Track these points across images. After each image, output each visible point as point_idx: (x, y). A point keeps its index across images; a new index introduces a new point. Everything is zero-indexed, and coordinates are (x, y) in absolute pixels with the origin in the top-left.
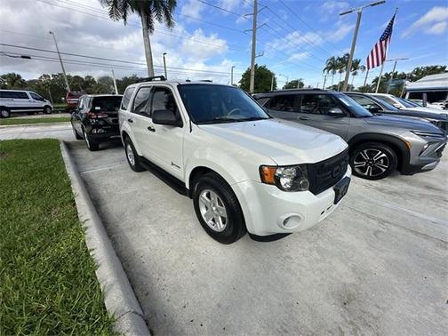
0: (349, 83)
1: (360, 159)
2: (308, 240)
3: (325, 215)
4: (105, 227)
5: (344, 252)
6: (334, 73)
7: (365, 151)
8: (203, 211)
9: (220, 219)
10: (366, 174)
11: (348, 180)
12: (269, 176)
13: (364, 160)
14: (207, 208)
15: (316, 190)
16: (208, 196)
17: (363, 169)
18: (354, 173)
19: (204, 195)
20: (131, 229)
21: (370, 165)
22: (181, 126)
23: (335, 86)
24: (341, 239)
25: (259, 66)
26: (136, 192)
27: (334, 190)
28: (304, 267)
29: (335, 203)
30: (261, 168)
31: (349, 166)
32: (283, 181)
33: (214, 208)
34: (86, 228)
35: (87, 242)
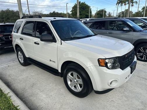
0: (130, 10)
1: (140, 52)
2: (120, 92)
3: (127, 79)
4: (18, 96)
5: (137, 96)
6: (122, 5)
7: (142, 48)
8: (69, 83)
9: (78, 85)
10: (143, 59)
11: (136, 62)
12: (102, 63)
13: (141, 52)
14: (71, 81)
15: (123, 68)
16: (72, 75)
17: (142, 57)
18: (138, 59)
19: (69, 74)
20: (32, 96)
21: (145, 54)
22: (56, 42)
23: (122, 12)
24: (135, 90)
25: (81, 2)
26: (27, 77)
27: (130, 67)
28: (120, 104)
29: (131, 73)
30: (98, 60)
31: (135, 56)
32: (109, 65)
33: (76, 80)
34: (10, 97)
35: (13, 103)
